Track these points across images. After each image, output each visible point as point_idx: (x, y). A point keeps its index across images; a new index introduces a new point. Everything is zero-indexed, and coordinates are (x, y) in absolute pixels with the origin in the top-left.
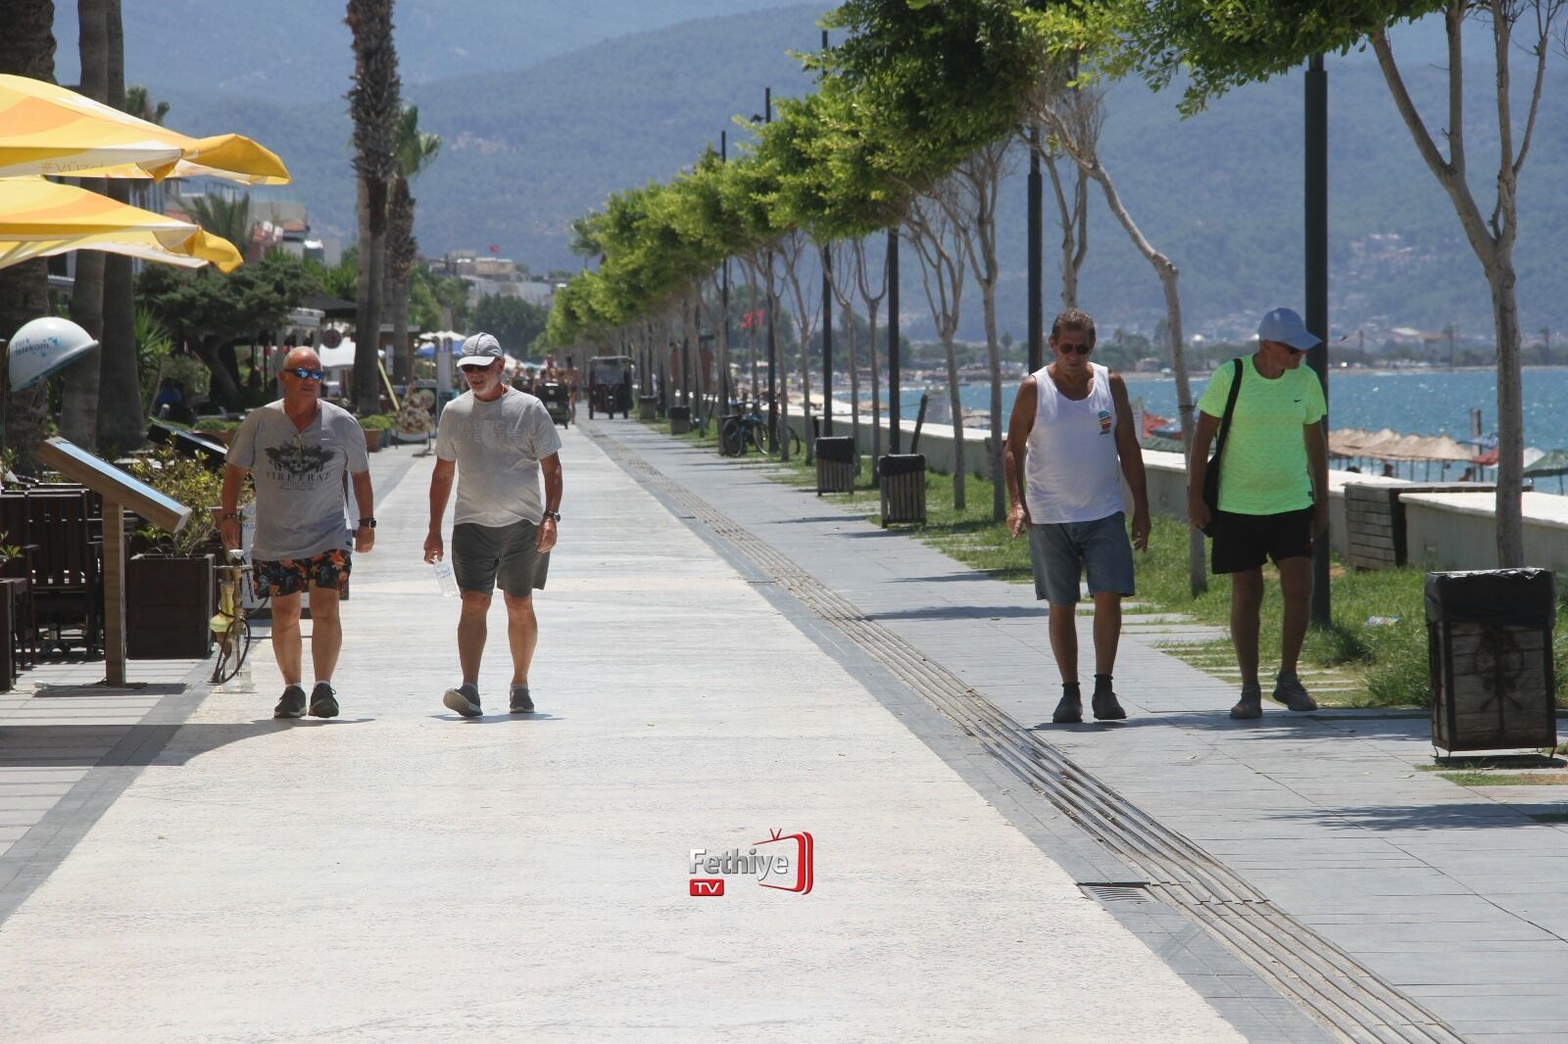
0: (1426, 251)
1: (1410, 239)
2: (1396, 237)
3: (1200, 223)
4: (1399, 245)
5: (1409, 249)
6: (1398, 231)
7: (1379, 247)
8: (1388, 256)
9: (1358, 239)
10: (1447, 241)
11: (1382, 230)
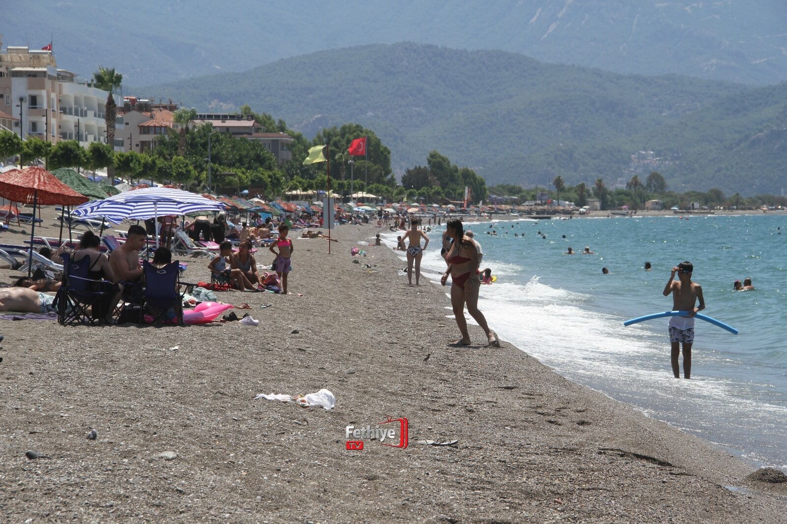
0: (666, 160)
1: (658, 154)
2: (652, 152)
3: (561, 145)
4: (653, 156)
5: (658, 158)
6: (653, 150)
7: (644, 157)
8: (648, 161)
9: (634, 154)
10: (675, 155)
11: (645, 149)
